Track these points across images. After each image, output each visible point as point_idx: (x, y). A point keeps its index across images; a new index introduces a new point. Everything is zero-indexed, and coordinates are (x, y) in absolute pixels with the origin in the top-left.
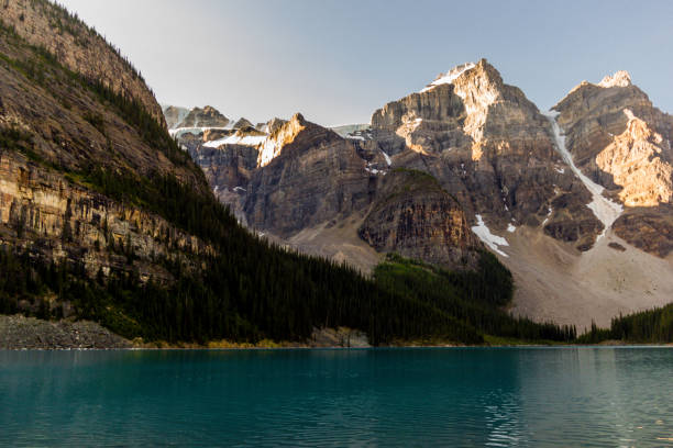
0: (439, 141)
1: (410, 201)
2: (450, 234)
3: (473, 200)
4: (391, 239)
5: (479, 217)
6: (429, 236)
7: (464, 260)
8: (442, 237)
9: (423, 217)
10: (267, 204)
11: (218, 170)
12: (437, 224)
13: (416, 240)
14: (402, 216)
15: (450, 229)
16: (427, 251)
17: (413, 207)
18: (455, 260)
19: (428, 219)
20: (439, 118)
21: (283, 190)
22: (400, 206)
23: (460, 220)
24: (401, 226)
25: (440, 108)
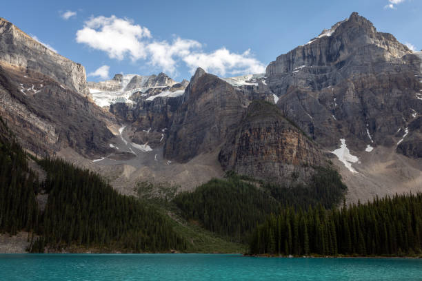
0: (319, 81)
1: (249, 125)
2: (282, 152)
3: (339, 127)
4: (233, 158)
5: (343, 141)
6: (263, 154)
7: (295, 176)
8: (274, 156)
9: (259, 138)
10: (175, 139)
11: (153, 117)
12: (270, 144)
13: (251, 158)
14: (241, 138)
15: (283, 148)
16: (260, 167)
17: (250, 130)
18: (286, 175)
19: (262, 140)
20: (320, 63)
21: (186, 127)
22: (241, 130)
23: (295, 140)
24: (240, 147)
25: (321, 55)
